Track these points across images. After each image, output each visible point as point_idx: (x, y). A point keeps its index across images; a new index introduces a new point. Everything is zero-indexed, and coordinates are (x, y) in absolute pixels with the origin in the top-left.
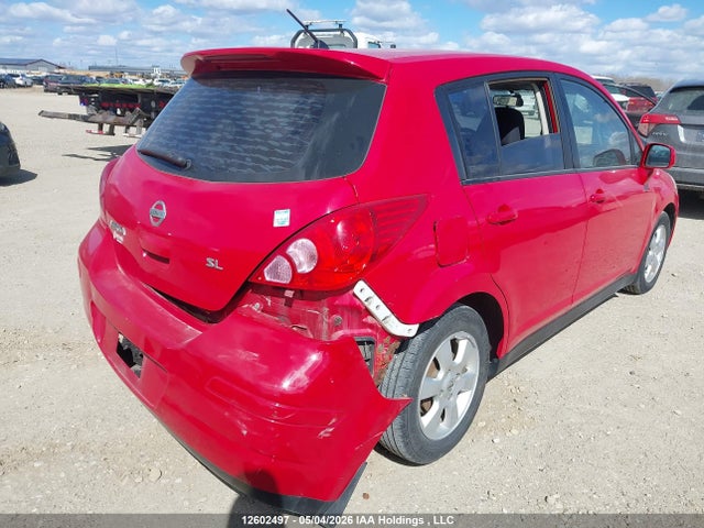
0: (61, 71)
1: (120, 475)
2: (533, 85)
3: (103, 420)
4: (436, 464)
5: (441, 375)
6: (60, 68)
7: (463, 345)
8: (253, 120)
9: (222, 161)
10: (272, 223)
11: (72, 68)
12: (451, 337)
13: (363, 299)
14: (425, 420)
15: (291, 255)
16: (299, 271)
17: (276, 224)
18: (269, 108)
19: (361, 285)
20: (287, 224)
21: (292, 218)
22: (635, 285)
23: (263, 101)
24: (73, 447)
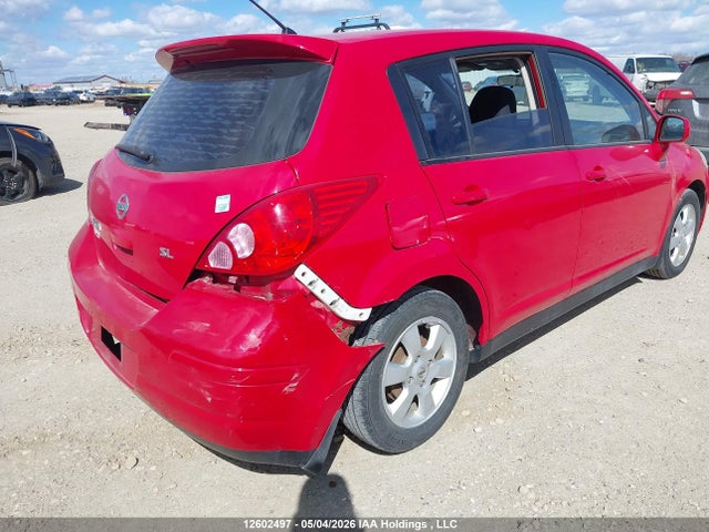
0: (123, 85)
1: (98, 462)
2: (518, 60)
3: (94, 411)
4: (410, 454)
5: (409, 361)
6: (122, 82)
7: (434, 331)
8: (207, 110)
9: (178, 152)
10: (214, 209)
11: (132, 83)
12: (419, 322)
13: (306, 283)
14: (393, 408)
15: (232, 240)
16: (240, 256)
17: (217, 211)
18: (223, 97)
19: (302, 268)
20: (227, 209)
21: (232, 203)
22: (660, 270)
23: (218, 91)
24: (62, 436)
